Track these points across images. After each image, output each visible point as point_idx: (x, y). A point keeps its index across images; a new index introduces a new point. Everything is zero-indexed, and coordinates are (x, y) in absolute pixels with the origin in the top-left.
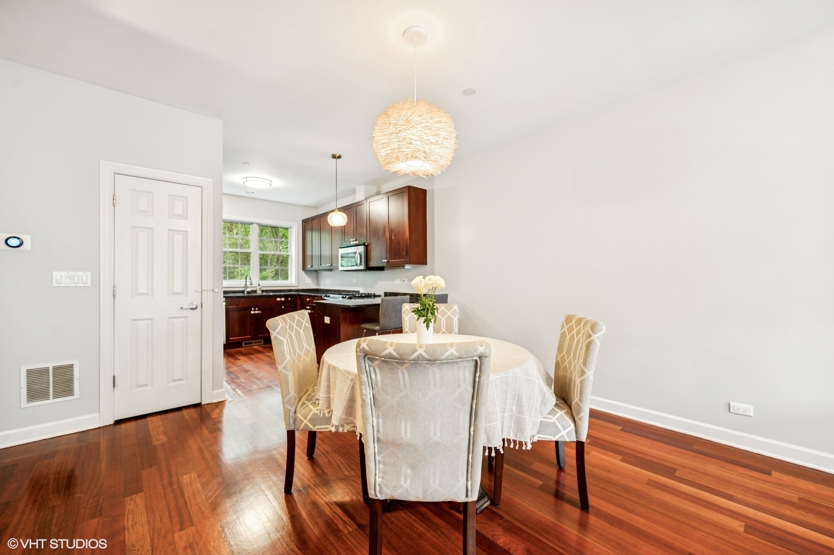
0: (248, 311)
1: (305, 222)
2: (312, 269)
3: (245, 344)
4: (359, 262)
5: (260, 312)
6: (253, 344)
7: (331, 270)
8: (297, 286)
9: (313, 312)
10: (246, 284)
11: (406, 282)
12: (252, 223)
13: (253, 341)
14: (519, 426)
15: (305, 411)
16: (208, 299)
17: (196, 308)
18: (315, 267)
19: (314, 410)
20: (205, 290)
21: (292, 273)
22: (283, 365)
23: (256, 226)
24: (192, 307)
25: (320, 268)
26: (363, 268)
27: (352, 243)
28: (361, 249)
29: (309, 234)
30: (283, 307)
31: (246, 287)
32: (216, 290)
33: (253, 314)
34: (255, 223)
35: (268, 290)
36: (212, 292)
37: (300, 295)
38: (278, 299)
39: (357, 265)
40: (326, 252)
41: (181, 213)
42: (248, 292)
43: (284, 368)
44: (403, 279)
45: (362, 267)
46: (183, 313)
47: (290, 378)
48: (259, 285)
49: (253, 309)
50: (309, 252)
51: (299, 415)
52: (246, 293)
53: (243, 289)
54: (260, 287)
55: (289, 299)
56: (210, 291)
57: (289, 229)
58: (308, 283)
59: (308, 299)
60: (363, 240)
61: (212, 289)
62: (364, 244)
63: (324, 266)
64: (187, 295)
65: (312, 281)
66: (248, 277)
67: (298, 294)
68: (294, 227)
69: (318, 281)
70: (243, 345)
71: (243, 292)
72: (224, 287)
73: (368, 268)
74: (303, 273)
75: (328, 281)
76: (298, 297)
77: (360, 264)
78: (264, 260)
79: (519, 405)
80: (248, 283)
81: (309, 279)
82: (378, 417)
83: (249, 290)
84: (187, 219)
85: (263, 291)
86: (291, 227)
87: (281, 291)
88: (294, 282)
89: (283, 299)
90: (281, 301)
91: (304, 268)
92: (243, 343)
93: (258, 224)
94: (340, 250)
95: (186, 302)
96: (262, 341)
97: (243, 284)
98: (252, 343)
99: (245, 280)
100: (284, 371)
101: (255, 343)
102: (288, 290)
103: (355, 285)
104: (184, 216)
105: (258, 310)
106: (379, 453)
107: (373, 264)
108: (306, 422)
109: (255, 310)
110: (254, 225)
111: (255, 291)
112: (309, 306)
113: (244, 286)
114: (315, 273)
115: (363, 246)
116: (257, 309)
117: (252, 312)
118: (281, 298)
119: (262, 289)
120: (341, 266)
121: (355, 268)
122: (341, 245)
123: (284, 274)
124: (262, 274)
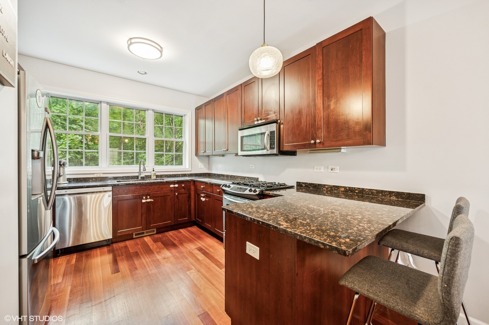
0: (139, 200)
1: (198, 109)
2: (205, 154)
3: (136, 235)
4: (269, 145)
5: (152, 200)
6: (145, 235)
7: (223, 156)
8: (191, 171)
9: (207, 199)
10: (140, 170)
12: (148, 110)
13: (145, 231)
18: (208, 152)
21: (185, 159)
23: (151, 112)
25: (214, 154)
26: (275, 153)
27: (256, 123)
28: (272, 128)
29: (201, 122)
30: (177, 194)
31: (140, 172)
33: (144, 203)
34: (150, 110)
35: (162, 175)
37: (194, 181)
38: (172, 186)
39: (265, 148)
42: (142, 178)
44: (330, 167)
48: (153, 171)
49: (144, 198)
50: (201, 139)
52: (140, 179)
53: (137, 174)
54: (154, 172)
55: (183, 185)
57: (183, 117)
58: (200, 167)
59: (202, 187)
62: (276, 122)
63: (217, 151)
65: (204, 166)
66: (142, 163)
67: (192, 180)
68: (188, 114)
69: (209, 166)
70: (134, 237)
71: (137, 177)
73: (282, 153)
74: (196, 158)
75: (220, 166)
76: (192, 183)
78: (159, 146)
80: (142, 169)
81: (201, 164)
83: (143, 176)
85: (157, 176)
86: (185, 115)
87: (175, 176)
88: (187, 167)
89: (176, 186)
90: (174, 187)
91: (197, 154)
92: (134, 234)
93: (153, 110)
94: (240, 132)
96: (155, 230)
98: (143, 233)
99: (139, 166)
101: (147, 233)
102: (182, 174)
103: (252, 172)
105: (150, 198)
109: (147, 198)
111: (149, 177)
112: (204, 193)
113: (138, 171)
114: (207, 158)
115: (275, 124)
116: (148, 197)
117: (144, 201)
118: (175, 184)
119: (157, 174)
120: (242, 150)
121: (264, 152)
122: (240, 127)
123: (179, 160)
124: (158, 159)
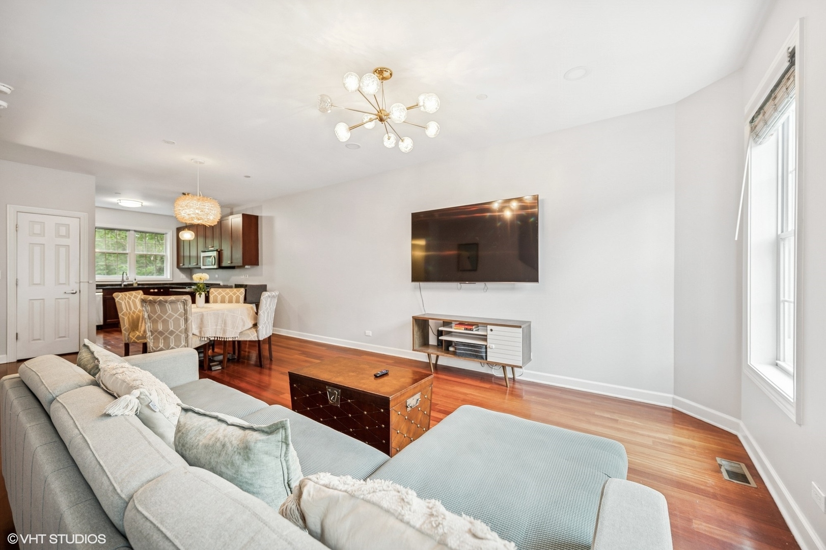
1: (179, 229)
2: (183, 267)
4: (213, 263)
8: (171, 281)
10: (123, 279)
11: (247, 277)
14: (224, 331)
15: (133, 334)
16: (85, 288)
17: (76, 293)
18: (186, 266)
19: (138, 333)
20: (82, 282)
21: (167, 270)
22: (122, 313)
23: (134, 232)
24: (72, 292)
25: (190, 267)
27: (210, 249)
28: (215, 254)
31: (123, 281)
32: (91, 282)
34: (132, 230)
35: (143, 284)
36: (87, 283)
38: (152, 290)
39: (212, 265)
40: (193, 253)
41: (64, 234)
42: (124, 285)
43: (122, 315)
45: (215, 267)
46: (67, 296)
47: (125, 320)
48: (135, 280)
50: (182, 253)
51: (130, 336)
52: (123, 286)
53: (120, 283)
54: (136, 282)
55: (162, 290)
56: (86, 282)
57: (164, 235)
58: (182, 278)
60: (217, 248)
61: (87, 281)
62: (217, 250)
63: (192, 265)
64: (69, 284)
65: (187, 276)
66: (125, 274)
68: (169, 233)
69: (190, 277)
71: (121, 285)
72: (97, 282)
73: (220, 267)
74: (178, 270)
77: (215, 264)
79: (225, 324)
80: (125, 278)
81: (183, 275)
82: (150, 323)
83: (125, 283)
84: (69, 237)
85: (139, 284)
86: (166, 234)
87: (156, 284)
88: (169, 277)
89: (156, 290)
90: (154, 292)
91: (178, 267)
93: (136, 230)
94: (202, 253)
95: (69, 290)
97: (120, 279)
99: (122, 276)
100: (122, 316)
102: (163, 283)
103: (217, 279)
104: (68, 236)
106: (152, 336)
107: (224, 264)
108: (134, 339)
110: (131, 232)
111: (132, 285)
113: (121, 280)
114: (187, 271)
115: (216, 252)
118: (154, 289)
119: (138, 283)
120: (203, 265)
121: (212, 267)
122: (203, 250)
123: (161, 271)
124: (139, 270)
